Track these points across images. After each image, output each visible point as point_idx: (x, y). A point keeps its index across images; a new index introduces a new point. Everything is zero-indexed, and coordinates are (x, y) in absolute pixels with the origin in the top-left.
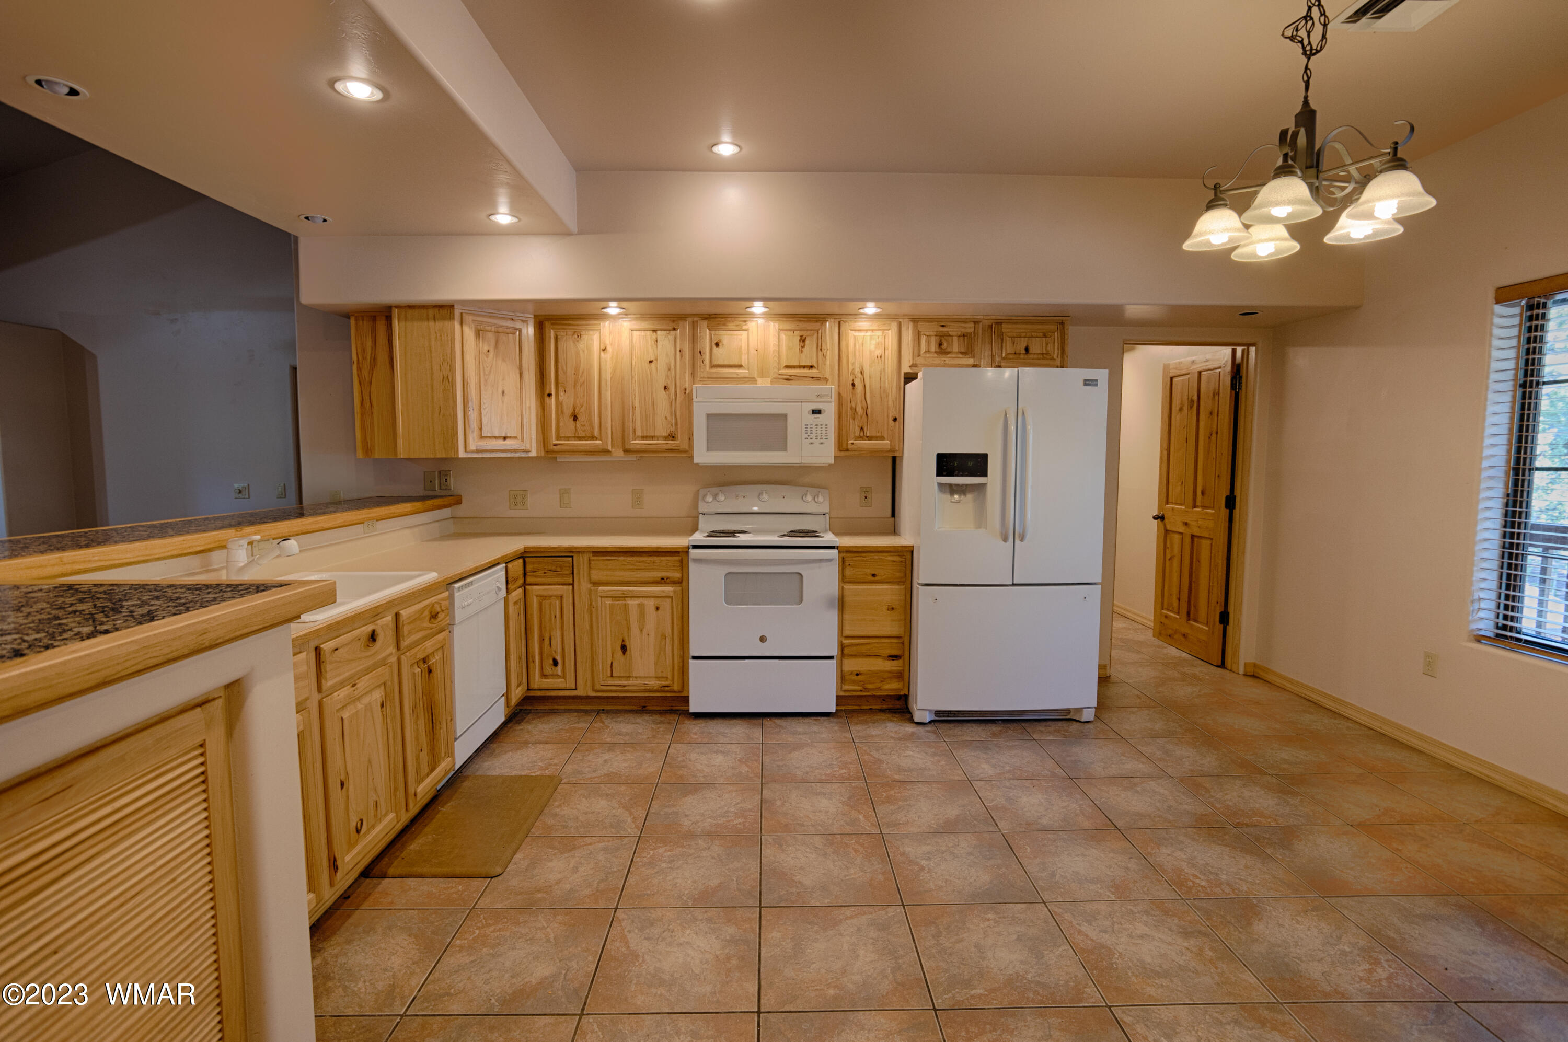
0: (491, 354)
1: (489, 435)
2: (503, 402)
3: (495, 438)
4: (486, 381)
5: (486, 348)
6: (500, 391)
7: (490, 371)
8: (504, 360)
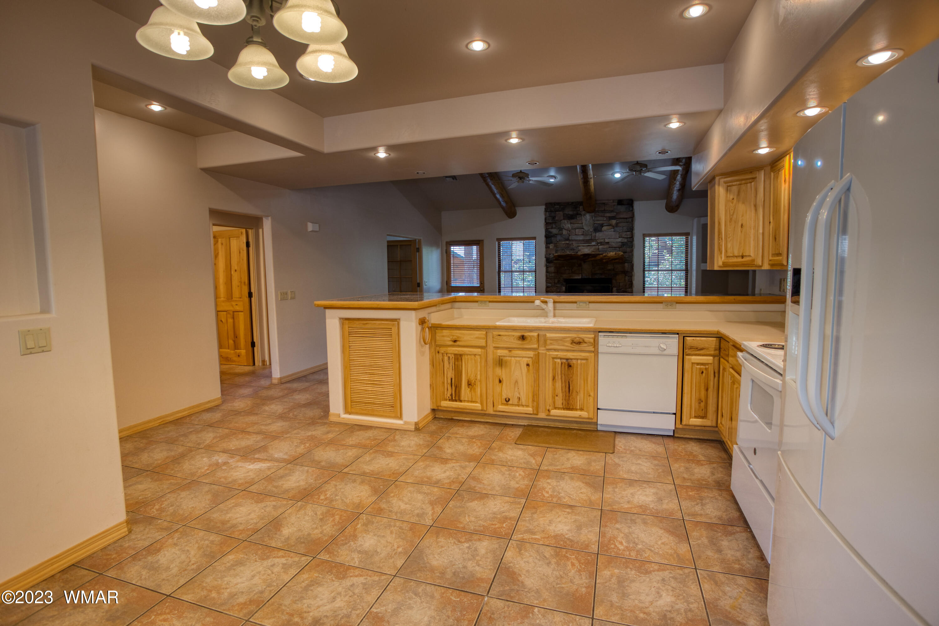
0: (735, 201)
1: (731, 255)
2: (741, 232)
3: (736, 257)
4: (731, 219)
5: (731, 197)
6: (740, 224)
7: (734, 212)
8: (743, 203)
